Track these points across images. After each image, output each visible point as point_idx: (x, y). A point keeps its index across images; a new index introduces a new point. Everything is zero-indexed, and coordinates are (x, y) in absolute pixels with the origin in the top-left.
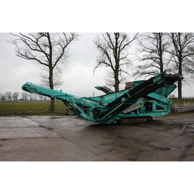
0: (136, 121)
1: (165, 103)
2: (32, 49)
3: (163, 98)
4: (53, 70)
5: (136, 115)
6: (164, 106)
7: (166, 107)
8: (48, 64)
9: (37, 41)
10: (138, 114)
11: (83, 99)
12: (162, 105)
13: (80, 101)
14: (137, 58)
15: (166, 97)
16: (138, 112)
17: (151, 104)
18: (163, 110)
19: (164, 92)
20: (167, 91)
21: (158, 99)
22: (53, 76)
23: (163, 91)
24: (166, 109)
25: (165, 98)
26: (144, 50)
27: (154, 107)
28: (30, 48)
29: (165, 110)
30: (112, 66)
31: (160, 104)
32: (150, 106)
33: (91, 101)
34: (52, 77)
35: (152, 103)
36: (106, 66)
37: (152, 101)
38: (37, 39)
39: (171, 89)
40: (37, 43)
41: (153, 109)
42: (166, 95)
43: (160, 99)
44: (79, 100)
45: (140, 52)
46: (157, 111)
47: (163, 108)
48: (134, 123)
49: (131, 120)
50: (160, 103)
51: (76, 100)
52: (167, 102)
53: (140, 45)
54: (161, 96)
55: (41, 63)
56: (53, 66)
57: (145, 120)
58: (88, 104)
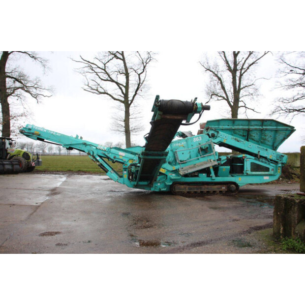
0: (205, 189)
1: (271, 160)
2: (102, 79)
3: (266, 150)
4: (130, 108)
5: (208, 180)
6: (269, 164)
7: (273, 168)
8: (123, 99)
9: (105, 67)
10: (212, 177)
11: (113, 151)
12: (266, 163)
13: (108, 154)
14: (277, 85)
15: (275, 148)
16: (213, 174)
17: (242, 161)
18: (267, 173)
19: (270, 139)
20: (275, 139)
21: (256, 152)
22: (130, 117)
23: (267, 138)
24: (273, 170)
25: (270, 151)
26: (291, 71)
27: (247, 166)
28: (100, 78)
29: (271, 172)
30: (227, 100)
31: (259, 161)
32: (238, 164)
33: (127, 154)
34: (129, 119)
35: (244, 160)
36: (218, 100)
37: (244, 155)
38: (105, 65)
39: (284, 134)
40: (104, 70)
41: (245, 169)
42: (275, 145)
43: (259, 152)
44: (105, 151)
45: (284, 74)
46: (254, 173)
47: (267, 169)
48: (202, 192)
49: (195, 187)
50: (261, 160)
51: (101, 151)
52: (274, 158)
53: (282, 62)
54: (261, 147)
55: (115, 99)
56: (130, 102)
57: (224, 188)
58: (121, 158)
